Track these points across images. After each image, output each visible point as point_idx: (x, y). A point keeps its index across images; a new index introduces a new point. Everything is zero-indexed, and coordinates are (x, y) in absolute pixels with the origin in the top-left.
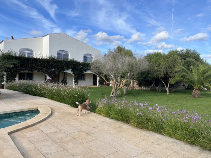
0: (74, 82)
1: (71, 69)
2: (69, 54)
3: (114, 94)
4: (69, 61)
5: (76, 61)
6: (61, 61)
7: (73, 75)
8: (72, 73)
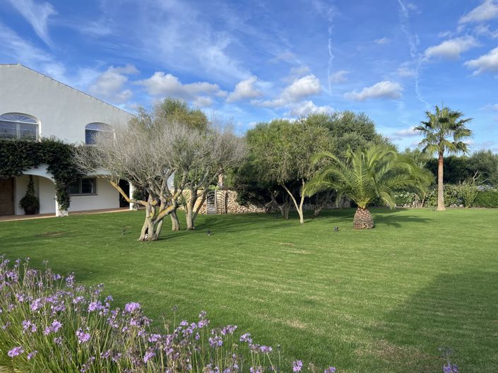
0: (58, 201)
1: (47, 166)
2: (39, 123)
3: (150, 232)
4: (39, 144)
5: (62, 144)
6: (11, 145)
7: (54, 180)
8: (50, 176)
